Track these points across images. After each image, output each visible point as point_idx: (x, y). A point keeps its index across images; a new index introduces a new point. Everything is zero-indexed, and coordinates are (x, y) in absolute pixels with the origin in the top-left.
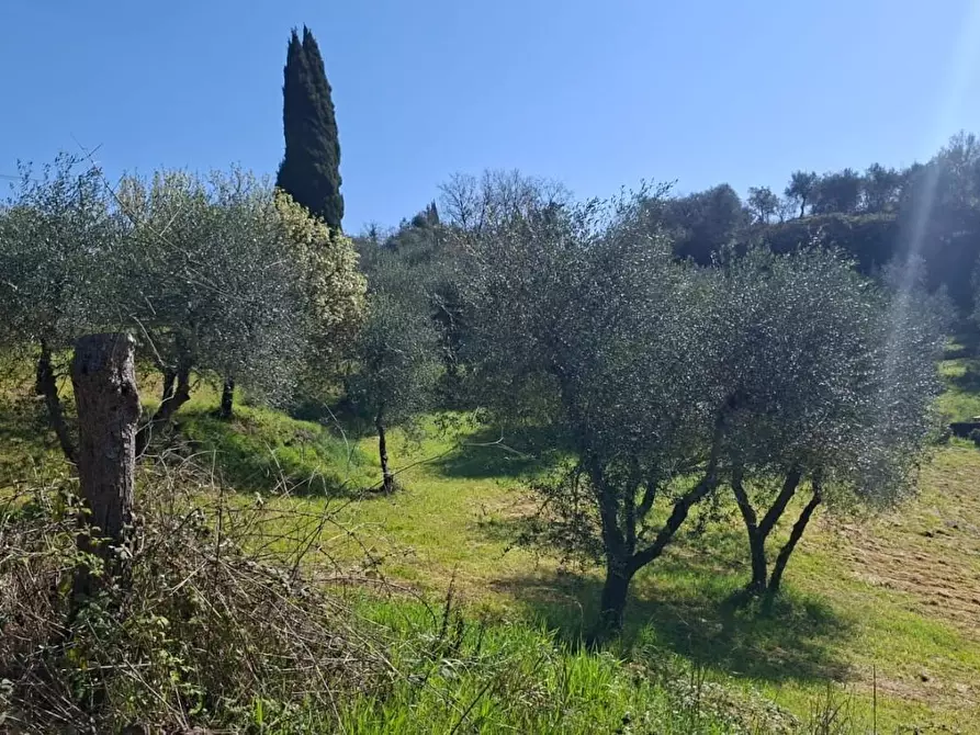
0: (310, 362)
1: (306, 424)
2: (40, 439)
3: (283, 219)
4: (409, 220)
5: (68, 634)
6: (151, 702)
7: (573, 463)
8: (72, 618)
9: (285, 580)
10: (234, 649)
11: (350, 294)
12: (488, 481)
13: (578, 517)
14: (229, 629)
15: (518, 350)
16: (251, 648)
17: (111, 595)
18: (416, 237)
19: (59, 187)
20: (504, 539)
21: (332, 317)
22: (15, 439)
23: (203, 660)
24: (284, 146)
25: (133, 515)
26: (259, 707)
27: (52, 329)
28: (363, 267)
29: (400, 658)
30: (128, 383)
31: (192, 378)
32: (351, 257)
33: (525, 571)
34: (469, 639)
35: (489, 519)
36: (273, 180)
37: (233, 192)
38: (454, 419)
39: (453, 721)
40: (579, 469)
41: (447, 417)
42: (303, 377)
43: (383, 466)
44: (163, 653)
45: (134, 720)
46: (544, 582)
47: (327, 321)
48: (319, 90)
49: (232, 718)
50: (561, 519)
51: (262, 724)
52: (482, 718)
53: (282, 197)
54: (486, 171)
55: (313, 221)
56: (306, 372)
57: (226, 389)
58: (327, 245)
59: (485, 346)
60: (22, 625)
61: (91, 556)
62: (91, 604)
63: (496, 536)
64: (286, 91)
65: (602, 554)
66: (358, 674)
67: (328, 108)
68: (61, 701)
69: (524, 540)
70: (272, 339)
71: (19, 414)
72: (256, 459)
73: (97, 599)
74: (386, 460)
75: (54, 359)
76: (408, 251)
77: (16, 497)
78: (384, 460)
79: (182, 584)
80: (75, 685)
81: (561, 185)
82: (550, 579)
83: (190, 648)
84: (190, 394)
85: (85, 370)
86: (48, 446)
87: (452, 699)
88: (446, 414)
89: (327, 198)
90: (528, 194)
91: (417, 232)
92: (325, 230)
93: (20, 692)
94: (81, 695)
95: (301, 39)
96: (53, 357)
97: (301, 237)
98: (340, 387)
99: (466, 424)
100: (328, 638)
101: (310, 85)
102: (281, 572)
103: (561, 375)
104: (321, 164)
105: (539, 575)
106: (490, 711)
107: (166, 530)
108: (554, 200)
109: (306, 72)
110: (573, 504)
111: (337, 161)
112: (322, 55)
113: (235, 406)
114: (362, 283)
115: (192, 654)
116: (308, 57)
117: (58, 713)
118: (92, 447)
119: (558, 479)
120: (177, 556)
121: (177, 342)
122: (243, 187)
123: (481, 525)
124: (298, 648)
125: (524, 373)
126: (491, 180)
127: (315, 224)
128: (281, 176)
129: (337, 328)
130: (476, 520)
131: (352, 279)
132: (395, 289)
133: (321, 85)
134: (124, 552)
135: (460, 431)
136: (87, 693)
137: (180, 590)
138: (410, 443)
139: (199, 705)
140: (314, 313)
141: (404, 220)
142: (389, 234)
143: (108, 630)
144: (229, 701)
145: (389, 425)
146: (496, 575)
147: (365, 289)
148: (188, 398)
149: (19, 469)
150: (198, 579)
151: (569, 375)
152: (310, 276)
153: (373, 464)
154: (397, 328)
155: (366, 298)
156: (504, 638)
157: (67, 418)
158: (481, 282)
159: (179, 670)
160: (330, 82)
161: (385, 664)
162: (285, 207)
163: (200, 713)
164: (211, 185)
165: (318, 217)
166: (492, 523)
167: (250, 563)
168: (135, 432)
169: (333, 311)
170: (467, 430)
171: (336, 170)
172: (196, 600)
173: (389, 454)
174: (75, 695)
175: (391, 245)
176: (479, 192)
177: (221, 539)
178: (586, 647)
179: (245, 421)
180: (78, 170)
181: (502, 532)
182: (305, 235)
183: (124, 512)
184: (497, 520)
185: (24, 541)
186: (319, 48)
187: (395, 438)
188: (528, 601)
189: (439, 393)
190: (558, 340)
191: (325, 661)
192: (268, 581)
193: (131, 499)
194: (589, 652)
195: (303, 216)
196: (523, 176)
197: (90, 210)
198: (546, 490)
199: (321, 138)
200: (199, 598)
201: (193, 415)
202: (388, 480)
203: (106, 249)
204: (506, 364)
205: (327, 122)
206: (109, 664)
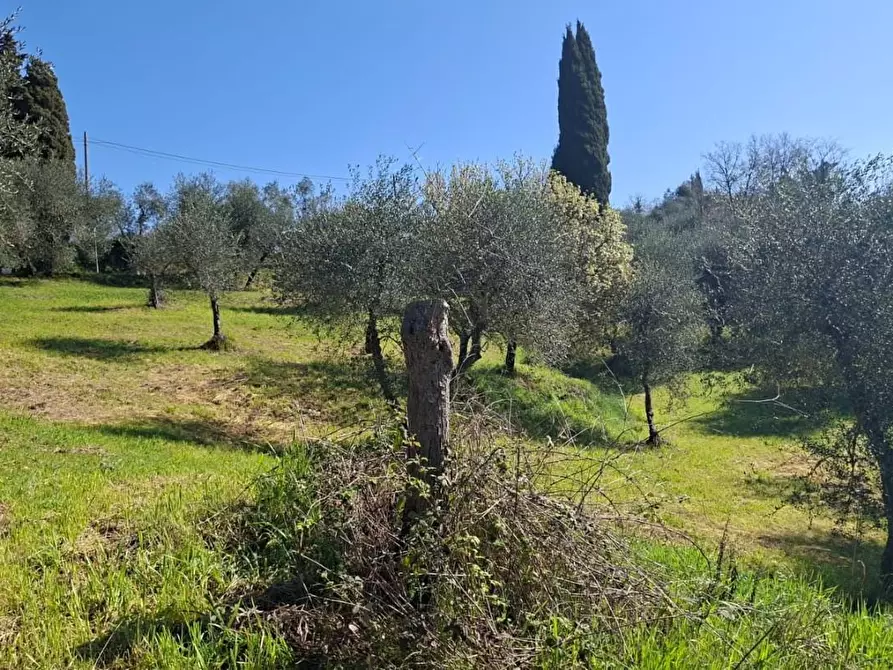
0: (581, 325)
1: (577, 380)
2: (369, 389)
3: (558, 198)
4: (673, 190)
5: (402, 544)
6: (467, 607)
7: (850, 425)
8: (406, 531)
9: (572, 514)
10: (531, 570)
11: (617, 262)
12: (755, 440)
13: (856, 478)
14: (527, 553)
15: (789, 311)
16: (545, 572)
17: (435, 515)
18: (680, 206)
19: (381, 183)
20: (772, 496)
21: (602, 284)
22: (351, 389)
23: (506, 577)
24: (558, 132)
25: (449, 450)
26: (555, 623)
27: (377, 301)
28: (629, 238)
29: (678, 596)
30: (444, 341)
31: (483, 340)
32: (619, 228)
33: (795, 529)
34: (741, 588)
35: (756, 477)
36: (549, 163)
37: (516, 177)
38: (719, 379)
39: (732, 660)
40: (857, 431)
41: (713, 377)
42: (574, 339)
43: (650, 421)
44: (476, 567)
45: (454, 620)
46: (816, 541)
47: (596, 287)
48: (590, 78)
49: (532, 630)
50: (836, 481)
51: (559, 638)
52: (761, 662)
53: (557, 178)
54: (753, 137)
55: (584, 198)
56: (577, 334)
57: (509, 349)
58: (597, 220)
59: (753, 306)
60: (367, 534)
61: (420, 482)
62: (421, 521)
63: (764, 494)
64: (560, 83)
65: (882, 516)
66: (640, 606)
67: (598, 93)
68: (400, 599)
69: (795, 499)
70: (548, 305)
71: (354, 369)
72: (535, 411)
73: (425, 517)
74: (652, 415)
75: (379, 326)
76: (671, 220)
77: (361, 432)
78: (650, 415)
79: (488, 510)
80: (408, 586)
81: (835, 144)
82: (823, 539)
83: (495, 566)
84: (482, 354)
85: (412, 331)
86: (374, 395)
87: (730, 639)
88: (712, 373)
89: (596, 176)
90: (799, 154)
91: (681, 201)
92: (595, 205)
93: (368, 587)
94: (413, 595)
95: (574, 33)
96: (378, 323)
97: (574, 213)
98: (607, 348)
99: (733, 383)
100: (612, 570)
101: (583, 75)
102: (567, 507)
103: (836, 334)
104: (592, 146)
105: (810, 535)
106: (769, 656)
107: (473, 464)
108: (826, 160)
109: (579, 64)
110: (850, 465)
111: (606, 140)
112: (593, 45)
113: (517, 365)
114: (628, 251)
115: (497, 570)
116: (581, 49)
117: (397, 607)
118: (418, 392)
119: (834, 440)
120: (483, 487)
121: (471, 309)
122: (524, 174)
123: (748, 482)
124: (585, 576)
125: (795, 333)
126: (758, 144)
127: (587, 200)
128: (555, 159)
129: (606, 294)
130: (743, 477)
131: (619, 249)
132: (661, 257)
133: (593, 73)
134: (445, 479)
135: (727, 390)
136: (417, 593)
137: (487, 516)
138: (675, 400)
139: (504, 615)
140: (585, 282)
141: (669, 191)
142: (653, 205)
143: (433, 544)
144: (529, 615)
145: (654, 383)
146: (766, 531)
147: (631, 257)
148: (480, 357)
149: (354, 413)
150: (500, 507)
151: (846, 335)
152: (582, 247)
153: (639, 419)
154: (662, 294)
155: (632, 265)
156: (779, 590)
157: (388, 372)
158: (750, 245)
159: (488, 583)
160: (600, 69)
161: (665, 600)
162: (559, 188)
163: (505, 622)
164: (497, 173)
165: (589, 194)
166: (759, 481)
167: (542, 498)
168: (449, 381)
169: (602, 279)
170: (734, 389)
171: (604, 149)
172: (499, 525)
173: (654, 411)
174: (409, 595)
175: (655, 216)
176: (745, 158)
177: (519, 475)
178: (868, 607)
179: (525, 377)
180: (395, 169)
181: (771, 490)
182: (577, 212)
183: (443, 448)
184: (764, 478)
185: (367, 467)
186: (591, 40)
187: (660, 395)
188: (800, 558)
189: (705, 353)
190: (833, 299)
191: (610, 590)
192: (558, 515)
193: (447, 438)
194: (871, 613)
195: (575, 194)
196: (793, 139)
197: (404, 201)
198: (819, 450)
199: (592, 122)
200: (501, 524)
201: (483, 371)
202: (653, 434)
203: (416, 233)
204: (776, 324)
205: (596, 106)
206: (434, 571)
